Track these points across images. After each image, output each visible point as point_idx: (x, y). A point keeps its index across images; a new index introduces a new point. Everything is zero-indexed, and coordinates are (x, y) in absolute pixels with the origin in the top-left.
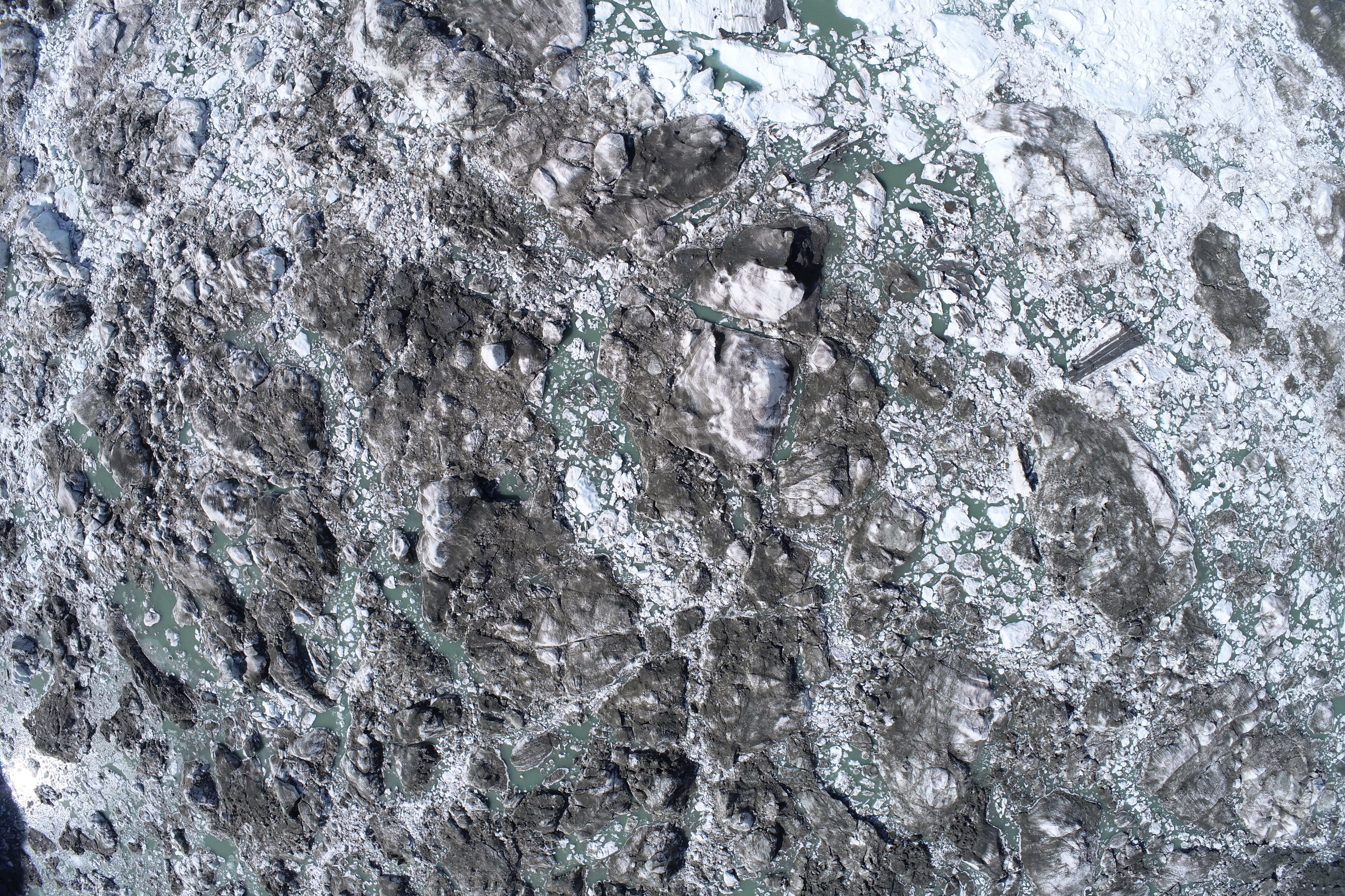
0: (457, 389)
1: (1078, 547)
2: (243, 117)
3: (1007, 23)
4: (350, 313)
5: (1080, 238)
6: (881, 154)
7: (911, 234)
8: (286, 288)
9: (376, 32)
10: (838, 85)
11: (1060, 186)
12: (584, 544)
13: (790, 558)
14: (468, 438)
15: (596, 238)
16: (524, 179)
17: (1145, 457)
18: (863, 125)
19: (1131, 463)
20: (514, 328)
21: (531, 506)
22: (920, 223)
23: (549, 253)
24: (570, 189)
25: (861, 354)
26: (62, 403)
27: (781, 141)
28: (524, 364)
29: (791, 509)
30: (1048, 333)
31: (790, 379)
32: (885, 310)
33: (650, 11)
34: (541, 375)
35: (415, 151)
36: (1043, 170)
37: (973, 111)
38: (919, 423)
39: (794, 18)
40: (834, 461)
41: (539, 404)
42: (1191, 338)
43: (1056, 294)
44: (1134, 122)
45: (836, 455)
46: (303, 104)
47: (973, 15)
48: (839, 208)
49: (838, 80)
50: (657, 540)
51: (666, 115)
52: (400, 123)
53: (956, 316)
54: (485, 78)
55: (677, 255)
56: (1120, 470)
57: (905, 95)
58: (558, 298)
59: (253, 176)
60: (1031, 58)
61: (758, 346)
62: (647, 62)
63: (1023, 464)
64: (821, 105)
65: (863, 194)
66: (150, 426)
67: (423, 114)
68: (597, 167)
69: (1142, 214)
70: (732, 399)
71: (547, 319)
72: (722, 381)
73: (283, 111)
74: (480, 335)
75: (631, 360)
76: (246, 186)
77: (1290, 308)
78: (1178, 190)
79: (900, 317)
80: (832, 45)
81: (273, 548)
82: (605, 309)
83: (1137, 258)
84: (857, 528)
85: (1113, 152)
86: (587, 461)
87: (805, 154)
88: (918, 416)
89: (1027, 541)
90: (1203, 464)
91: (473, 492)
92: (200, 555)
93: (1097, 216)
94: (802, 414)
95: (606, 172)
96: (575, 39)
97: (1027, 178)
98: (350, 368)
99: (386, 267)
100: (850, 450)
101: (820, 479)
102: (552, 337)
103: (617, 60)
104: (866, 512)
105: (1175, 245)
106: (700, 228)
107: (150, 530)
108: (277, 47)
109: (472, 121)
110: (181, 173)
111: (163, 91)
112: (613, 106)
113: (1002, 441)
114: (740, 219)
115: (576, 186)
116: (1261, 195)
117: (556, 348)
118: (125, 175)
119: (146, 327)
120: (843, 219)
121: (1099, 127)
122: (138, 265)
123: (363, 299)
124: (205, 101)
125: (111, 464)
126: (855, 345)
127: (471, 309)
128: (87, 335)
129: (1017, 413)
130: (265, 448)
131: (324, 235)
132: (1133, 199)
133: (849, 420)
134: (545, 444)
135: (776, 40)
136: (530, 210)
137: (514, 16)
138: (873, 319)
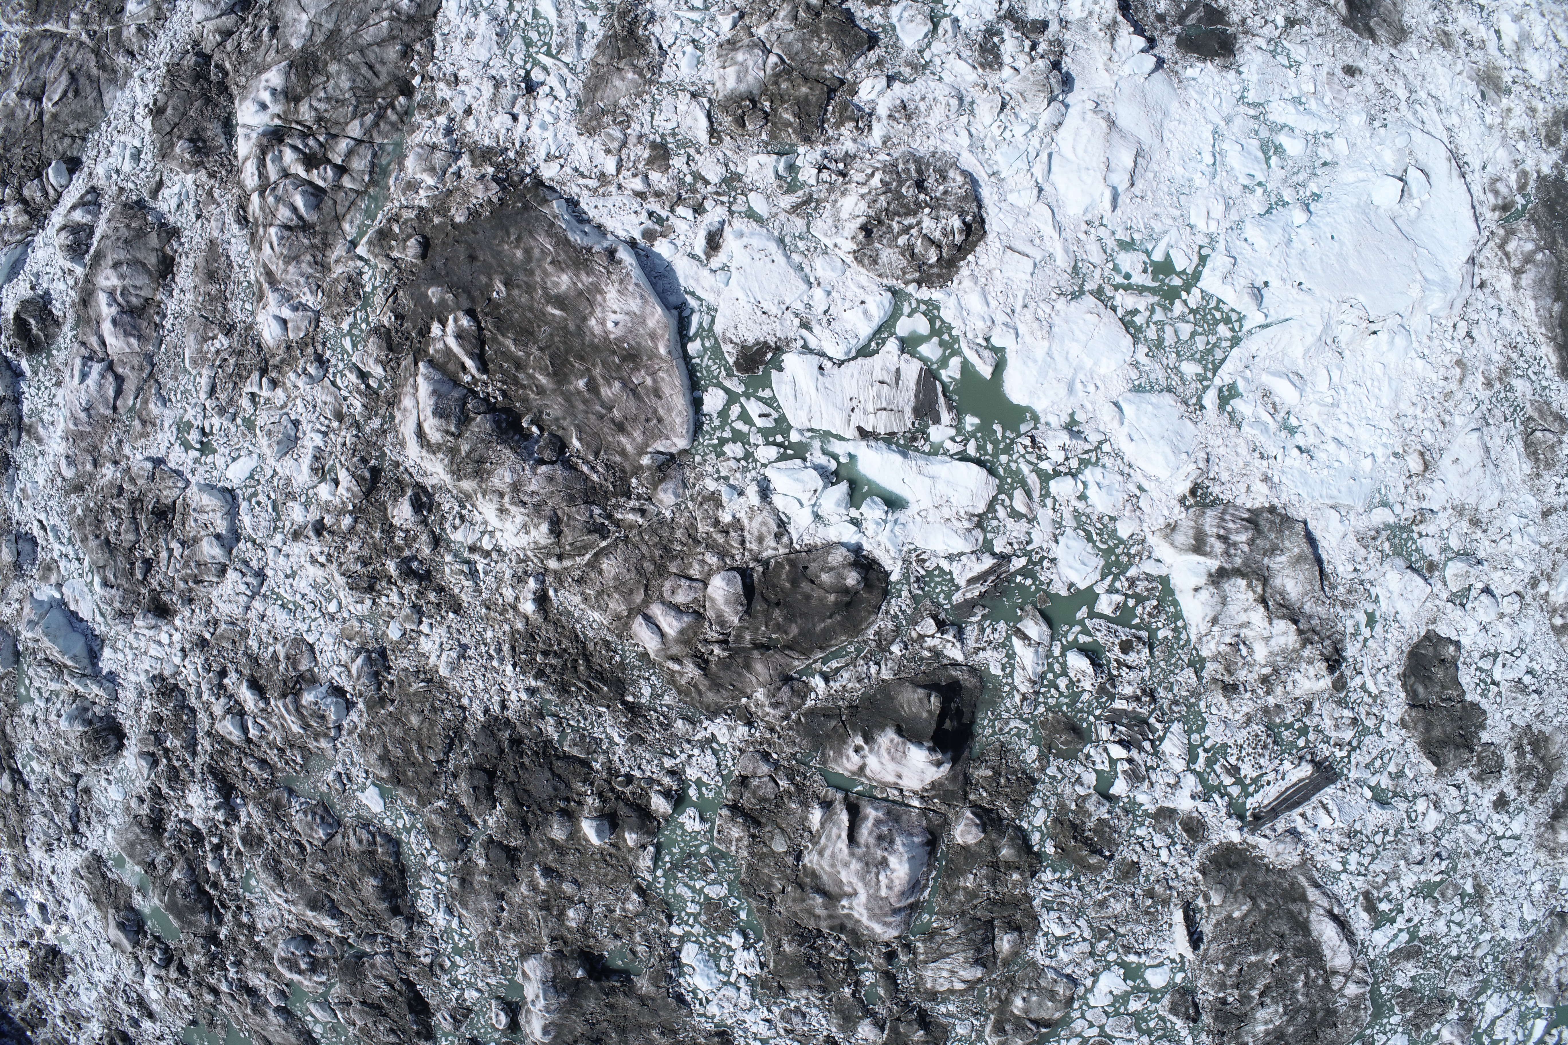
0: (556, 861)
1: (1242, 1004)
2: (279, 518)
3: (1210, 399)
4: (427, 771)
5: (1276, 671)
6: (1049, 584)
7: (1079, 681)
8: (350, 733)
9: (435, 437)
10: (1001, 497)
11: (1258, 616)
12: (703, 1019)
13: (927, 1033)
14: (571, 913)
15: (711, 697)
16: (623, 624)
17: (1326, 905)
18: (1029, 548)
19: (1309, 911)
20: (618, 798)
21: (643, 985)
22: (1090, 670)
23: (655, 711)
24: (678, 641)
25: (1014, 820)
26: (100, 831)
27: (929, 573)
28: (631, 838)
29: (929, 986)
30: (1228, 780)
31: (932, 853)
32: (1043, 769)
33: (771, 402)
34: (651, 849)
35: (490, 579)
36: (1239, 596)
37: (1162, 522)
38: (1074, 890)
39: (950, 408)
40: (978, 939)
41: (649, 878)
42: (1392, 768)
43: (1241, 736)
44: (1352, 516)
45: (981, 932)
46: (351, 513)
47: (1169, 390)
48: (995, 654)
50: (782, 1017)
51: (791, 542)
52: (470, 542)
53: (1124, 772)
54: (571, 500)
55: (805, 715)
56: (1297, 920)
57: (1081, 506)
58: (668, 763)
59: (298, 596)
60: (1236, 445)
61: (897, 819)
62: (769, 472)
63: (1188, 927)
64: (979, 525)
65: (1025, 637)
66: (206, 870)
67: (498, 534)
68: (710, 614)
69: (1350, 630)
70: (866, 884)
71: (656, 788)
72: (855, 865)
73: (328, 520)
74: (579, 803)
75: (753, 836)
76: (291, 606)
77: (1510, 716)
78: (1395, 596)
79: (1059, 776)
80: (995, 443)
81: (360, 1012)
82: (722, 776)
83: (1340, 685)
84: (1001, 1001)
85: (1324, 557)
86: (704, 937)
87: (958, 588)
88: (1074, 883)
89: (1187, 1001)
90: (1390, 901)
91: (580, 974)
92: (278, 1010)
93: (1297, 646)
94: (944, 888)
95: (722, 622)
96: (681, 443)
97: (1219, 608)
98: (432, 831)
99: (465, 718)
100: (996, 923)
101: (961, 959)
102: (661, 810)
103: (731, 470)
104: (1011, 984)
105: (1385, 662)
106: (832, 684)
107: (219, 981)
108: (312, 430)
109: (558, 550)
110: (211, 584)
111: (179, 473)
112: (727, 533)
113: (1166, 902)
114: (879, 672)
115: (686, 638)
116: (1492, 587)
117: (667, 820)
118: (145, 579)
119: (189, 760)
120: (999, 666)
121: (1310, 527)
122: (172, 690)
123: (441, 756)
124: (231, 492)
125: (167, 908)
126: (1008, 811)
127: (567, 775)
128: (121, 761)
129: (1185, 872)
130: (342, 908)
131: (390, 678)
132: (1342, 613)
133: (997, 893)
134: (657, 919)
135: (927, 440)
136: (632, 659)
137: (603, 411)
138: (1028, 783)
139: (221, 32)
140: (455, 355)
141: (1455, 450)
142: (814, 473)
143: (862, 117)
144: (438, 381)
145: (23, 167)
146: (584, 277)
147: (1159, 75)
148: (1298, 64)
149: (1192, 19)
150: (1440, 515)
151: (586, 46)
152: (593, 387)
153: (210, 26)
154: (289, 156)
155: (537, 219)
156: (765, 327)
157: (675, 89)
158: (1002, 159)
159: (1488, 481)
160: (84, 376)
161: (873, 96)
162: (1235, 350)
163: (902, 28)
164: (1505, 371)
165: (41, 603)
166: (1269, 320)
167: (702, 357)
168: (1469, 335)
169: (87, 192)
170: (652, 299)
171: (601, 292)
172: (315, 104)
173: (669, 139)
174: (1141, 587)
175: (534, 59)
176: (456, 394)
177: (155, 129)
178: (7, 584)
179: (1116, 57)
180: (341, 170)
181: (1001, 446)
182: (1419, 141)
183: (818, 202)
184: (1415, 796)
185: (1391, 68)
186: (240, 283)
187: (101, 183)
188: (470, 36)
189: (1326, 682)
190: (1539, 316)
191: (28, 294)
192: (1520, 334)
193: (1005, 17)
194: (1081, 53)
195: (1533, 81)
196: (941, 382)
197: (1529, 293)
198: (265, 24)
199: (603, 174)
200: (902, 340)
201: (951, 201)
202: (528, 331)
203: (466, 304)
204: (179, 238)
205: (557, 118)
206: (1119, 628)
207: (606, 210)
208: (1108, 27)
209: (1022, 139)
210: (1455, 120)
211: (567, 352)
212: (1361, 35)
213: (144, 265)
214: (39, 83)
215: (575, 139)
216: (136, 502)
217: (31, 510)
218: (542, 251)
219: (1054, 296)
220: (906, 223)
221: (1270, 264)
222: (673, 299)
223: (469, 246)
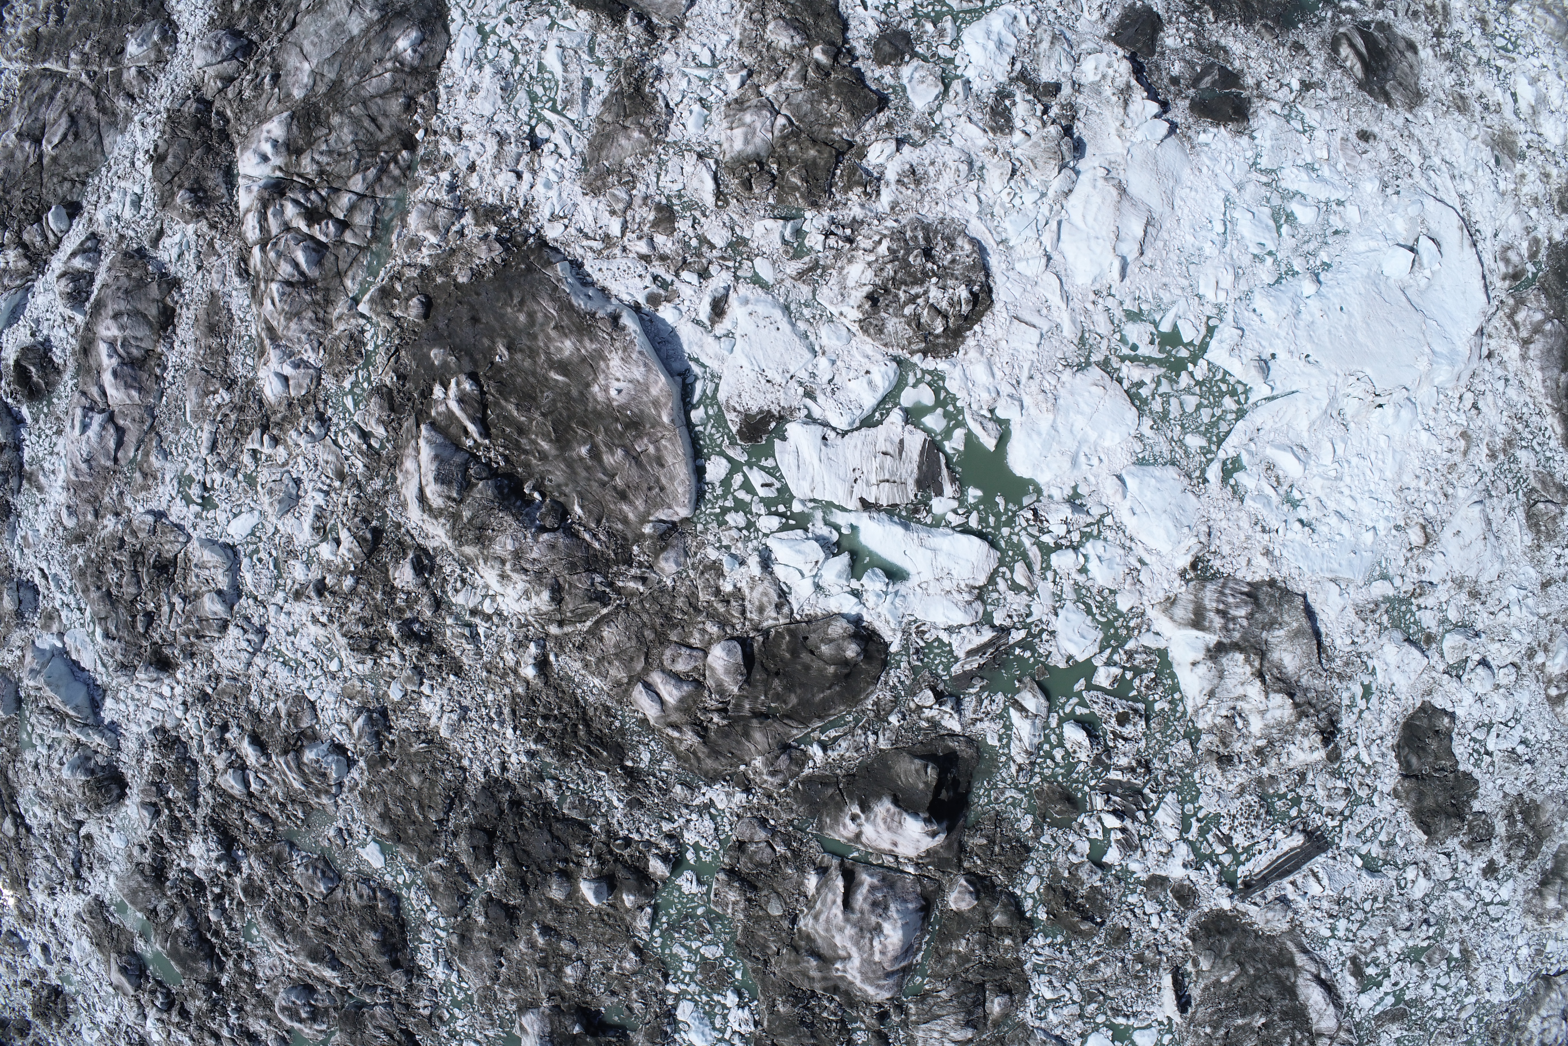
0: (555, 920)
2: (280, 576)
3: (1214, 473)
4: (427, 830)
5: (1271, 743)
6: (1047, 656)
7: (1075, 752)
8: (351, 790)
9: (437, 502)
10: (1002, 570)
11: (1254, 690)
14: (568, 970)
15: (709, 764)
16: (622, 690)
17: (1313, 970)
18: (1029, 620)
19: (1296, 976)
20: (616, 860)
21: (639, 1041)
22: (1087, 743)
23: (654, 776)
24: (677, 709)
25: (1007, 887)
26: (102, 877)
28: (628, 900)
30: (1220, 849)
31: (926, 918)
32: (1037, 838)
33: (774, 471)
34: (649, 910)
35: (491, 643)
36: (1236, 669)
37: (1162, 595)
38: (1065, 954)
39: (953, 480)
40: (969, 1001)
41: (646, 937)
42: (1383, 837)
43: (1235, 806)
44: (1351, 590)
45: (972, 995)
46: (352, 574)
47: (1173, 463)
48: (993, 725)
49: (1001, 562)
51: (792, 612)
52: (471, 605)
53: (1117, 841)
54: (572, 568)
55: (803, 783)
56: (1284, 985)
57: (1081, 579)
58: (666, 827)
59: (300, 654)
60: (1238, 519)
61: (892, 886)
62: (771, 542)
63: (1176, 992)
64: (980, 597)
65: (1022, 709)
66: (208, 919)
67: (499, 599)
68: (710, 682)
69: (1346, 702)
70: (860, 949)
71: (654, 851)
72: (849, 931)
73: (330, 581)
74: (579, 865)
75: (749, 900)
76: (292, 663)
77: (1502, 786)
78: (1392, 668)
79: (1053, 845)
80: (997, 515)
82: (720, 841)
83: (1334, 756)
85: (1323, 630)
86: (699, 995)
87: (957, 660)
88: (1065, 948)
90: (1377, 966)
91: (577, 1029)
93: (1293, 719)
94: (937, 952)
95: (721, 690)
96: (683, 512)
97: (1216, 682)
98: (432, 888)
99: (465, 779)
100: (987, 986)
101: (953, 1021)
102: (659, 873)
103: (733, 539)
104: (1001, 1043)
105: (1379, 733)
106: (830, 753)
107: (221, 1026)
108: (314, 489)
109: (558, 617)
110: (213, 639)
111: (180, 527)
112: (728, 602)
113: (1155, 967)
114: (876, 742)
115: (685, 706)
116: (1489, 659)
117: (664, 883)
118: (146, 632)
119: (191, 812)
120: (996, 737)
121: (1309, 600)
122: (174, 743)
123: (442, 815)
124: (233, 548)
125: (169, 954)
126: (1001, 878)
127: (566, 836)
128: (123, 809)
129: (1176, 938)
130: (342, 960)
131: (391, 737)
132: (1338, 685)
133: (989, 957)
134: (653, 978)
135: (929, 511)
136: (631, 725)
137: (606, 479)
138: (1023, 850)
139: (222, 79)
140: (457, 418)
141: (1457, 523)
142: (816, 545)
143: (871, 182)
144: (440, 445)
145: (22, 210)
146: (587, 343)
147: (1172, 141)
148: (1313, 129)
149: (1206, 82)
150: (1440, 587)
151: (591, 103)
152: (595, 454)
153: (211, 71)
154: (290, 210)
155: (540, 282)
156: (768, 396)
157: (681, 149)
158: (1010, 227)
159: (1488, 553)
160: (85, 427)
161: (881, 160)
162: (1240, 423)
163: (913, 89)
164: (1509, 443)
165: (43, 652)
166: (1275, 393)
167: (705, 425)
168: (1475, 406)
169: (88, 239)
170: (656, 367)
171: (605, 359)
172: (317, 157)
173: (675, 201)
174: (1139, 660)
175: (539, 115)
176: (458, 459)
177: (155, 177)
178: (9, 632)
179: (1128, 123)
180: (343, 225)
181: (1004, 518)
182: (1431, 209)
183: (825, 268)
184: (1406, 864)
185: (1406, 133)
186: (241, 338)
187: (102, 229)
188: (474, 89)
189: (1321, 754)
190: (1545, 387)
191: (28, 340)
192: (1526, 404)
193: (1017, 79)
194: (1093, 118)
195: (1547, 146)
196: (945, 453)
197: (1537, 364)
198: (266, 71)
199: (607, 236)
200: (906, 411)
201: (958, 270)
202: (530, 396)
203: (468, 368)
204: (180, 289)
205: (562, 177)
206: (1116, 700)
207: (610, 273)
208: (1122, 92)
209: (1031, 207)
210: (1468, 186)
211: (570, 418)
212: (1376, 99)
213: (145, 316)
214: (38, 125)
215: (579, 199)
216: (137, 555)
217: (32, 559)
218: (546, 316)
219: (1060, 368)
220: (913, 292)
221: (1278, 336)
222: (676, 366)
223: (472, 307)
